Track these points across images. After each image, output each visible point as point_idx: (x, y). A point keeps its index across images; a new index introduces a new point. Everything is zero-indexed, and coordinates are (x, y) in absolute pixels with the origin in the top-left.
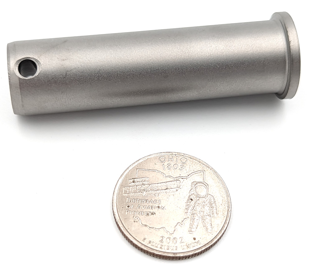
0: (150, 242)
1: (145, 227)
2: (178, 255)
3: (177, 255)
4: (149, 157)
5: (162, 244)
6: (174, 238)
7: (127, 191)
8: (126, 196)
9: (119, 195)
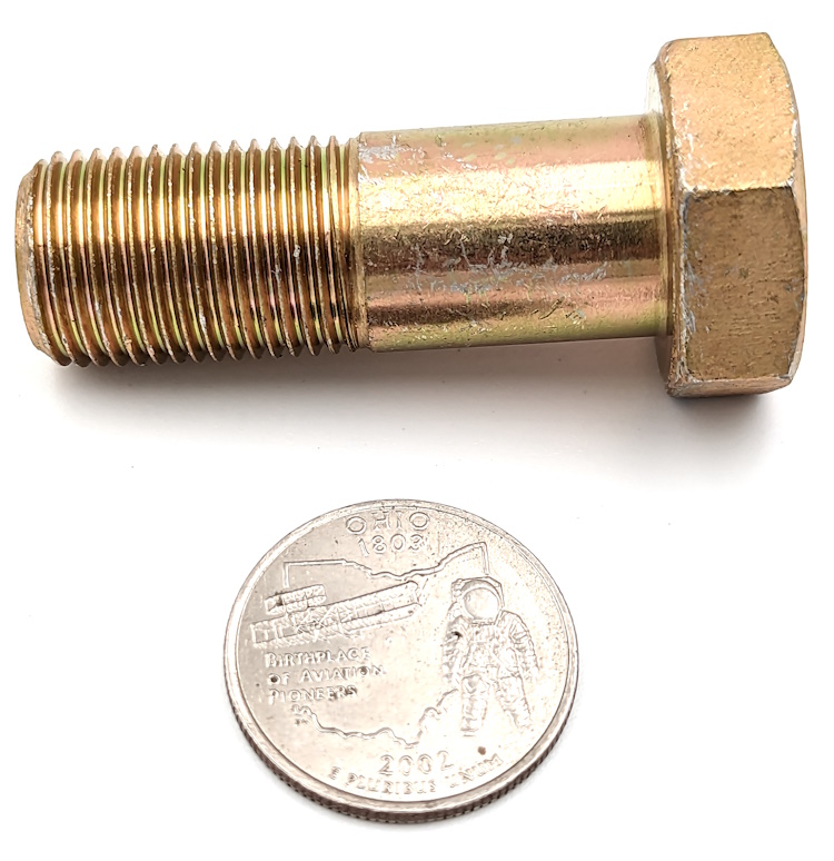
0: (352, 778)
1: (329, 736)
2: (440, 807)
3: (436, 805)
4: (316, 524)
5: (388, 779)
6: (422, 758)
7: (263, 634)
8: (263, 649)
9: (242, 650)
